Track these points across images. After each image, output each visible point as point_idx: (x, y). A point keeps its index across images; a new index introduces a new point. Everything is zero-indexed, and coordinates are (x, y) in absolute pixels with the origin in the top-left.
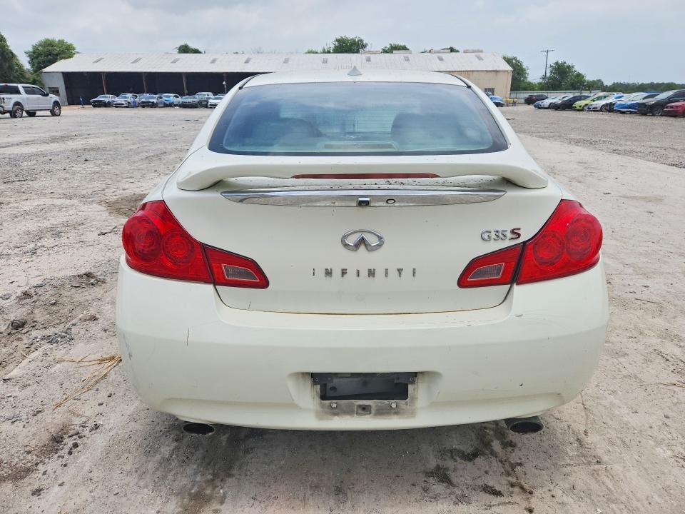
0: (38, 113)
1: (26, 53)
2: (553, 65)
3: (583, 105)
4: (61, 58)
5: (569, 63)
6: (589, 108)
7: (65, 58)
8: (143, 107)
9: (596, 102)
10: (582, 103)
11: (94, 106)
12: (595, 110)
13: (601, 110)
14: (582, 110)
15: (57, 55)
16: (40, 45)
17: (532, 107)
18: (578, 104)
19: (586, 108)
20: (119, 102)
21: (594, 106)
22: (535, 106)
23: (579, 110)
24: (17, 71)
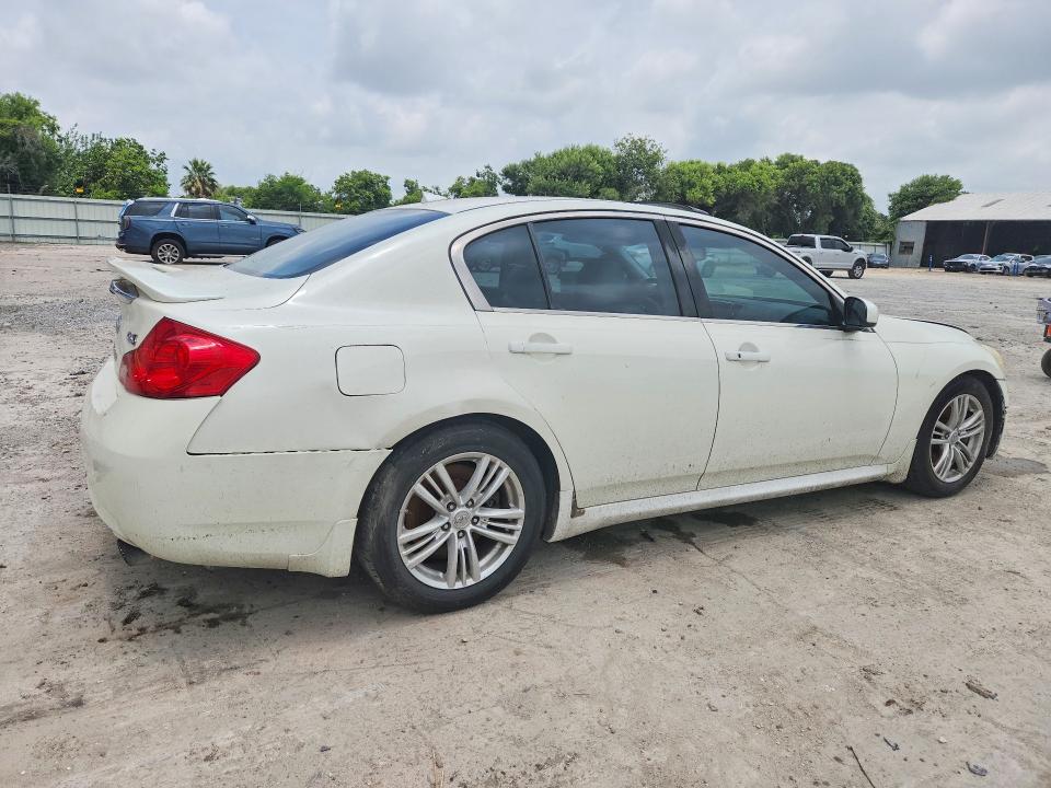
0: (835, 273)
1: (890, 196)
4: (936, 202)
7: (940, 202)
8: (1030, 275)
11: (948, 270)
15: (932, 197)
16: (912, 186)
20: (990, 266)
24: (865, 219)
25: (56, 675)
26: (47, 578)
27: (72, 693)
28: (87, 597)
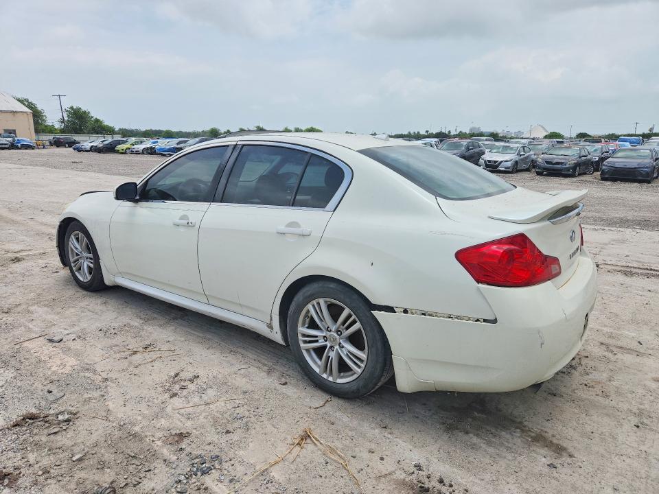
2: (67, 109)
3: (125, 148)
5: (84, 109)
6: (132, 151)
9: (136, 146)
10: (124, 146)
12: (137, 153)
13: (143, 153)
14: (125, 153)
17: (71, 149)
18: (119, 147)
19: (128, 151)
21: (137, 150)
22: (74, 149)
23: (122, 153)
25: (609, 355)
26: (607, 402)
27: (604, 347)
28: (587, 379)
